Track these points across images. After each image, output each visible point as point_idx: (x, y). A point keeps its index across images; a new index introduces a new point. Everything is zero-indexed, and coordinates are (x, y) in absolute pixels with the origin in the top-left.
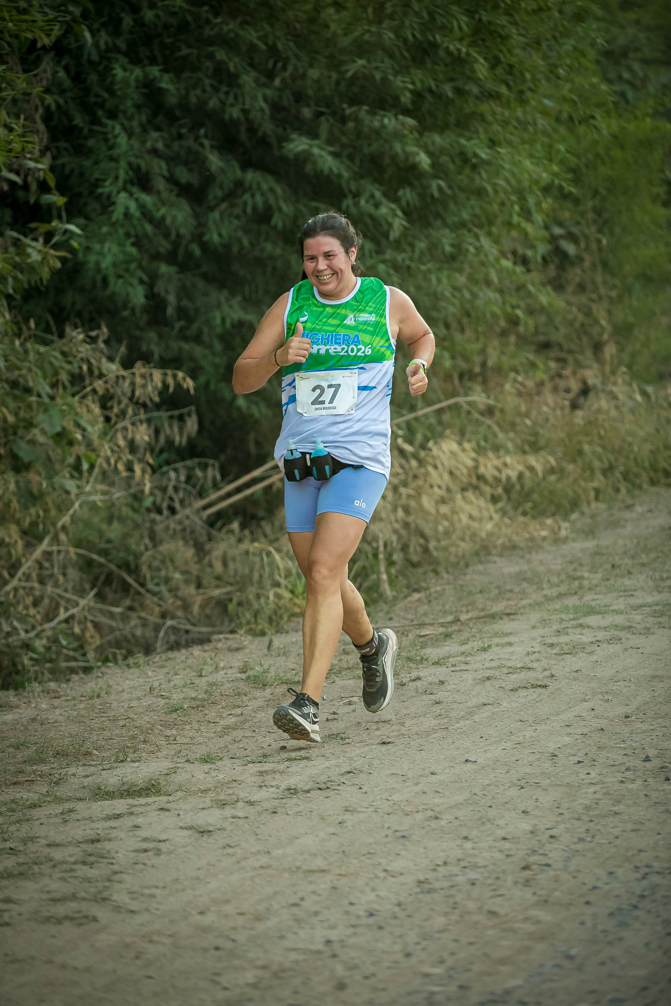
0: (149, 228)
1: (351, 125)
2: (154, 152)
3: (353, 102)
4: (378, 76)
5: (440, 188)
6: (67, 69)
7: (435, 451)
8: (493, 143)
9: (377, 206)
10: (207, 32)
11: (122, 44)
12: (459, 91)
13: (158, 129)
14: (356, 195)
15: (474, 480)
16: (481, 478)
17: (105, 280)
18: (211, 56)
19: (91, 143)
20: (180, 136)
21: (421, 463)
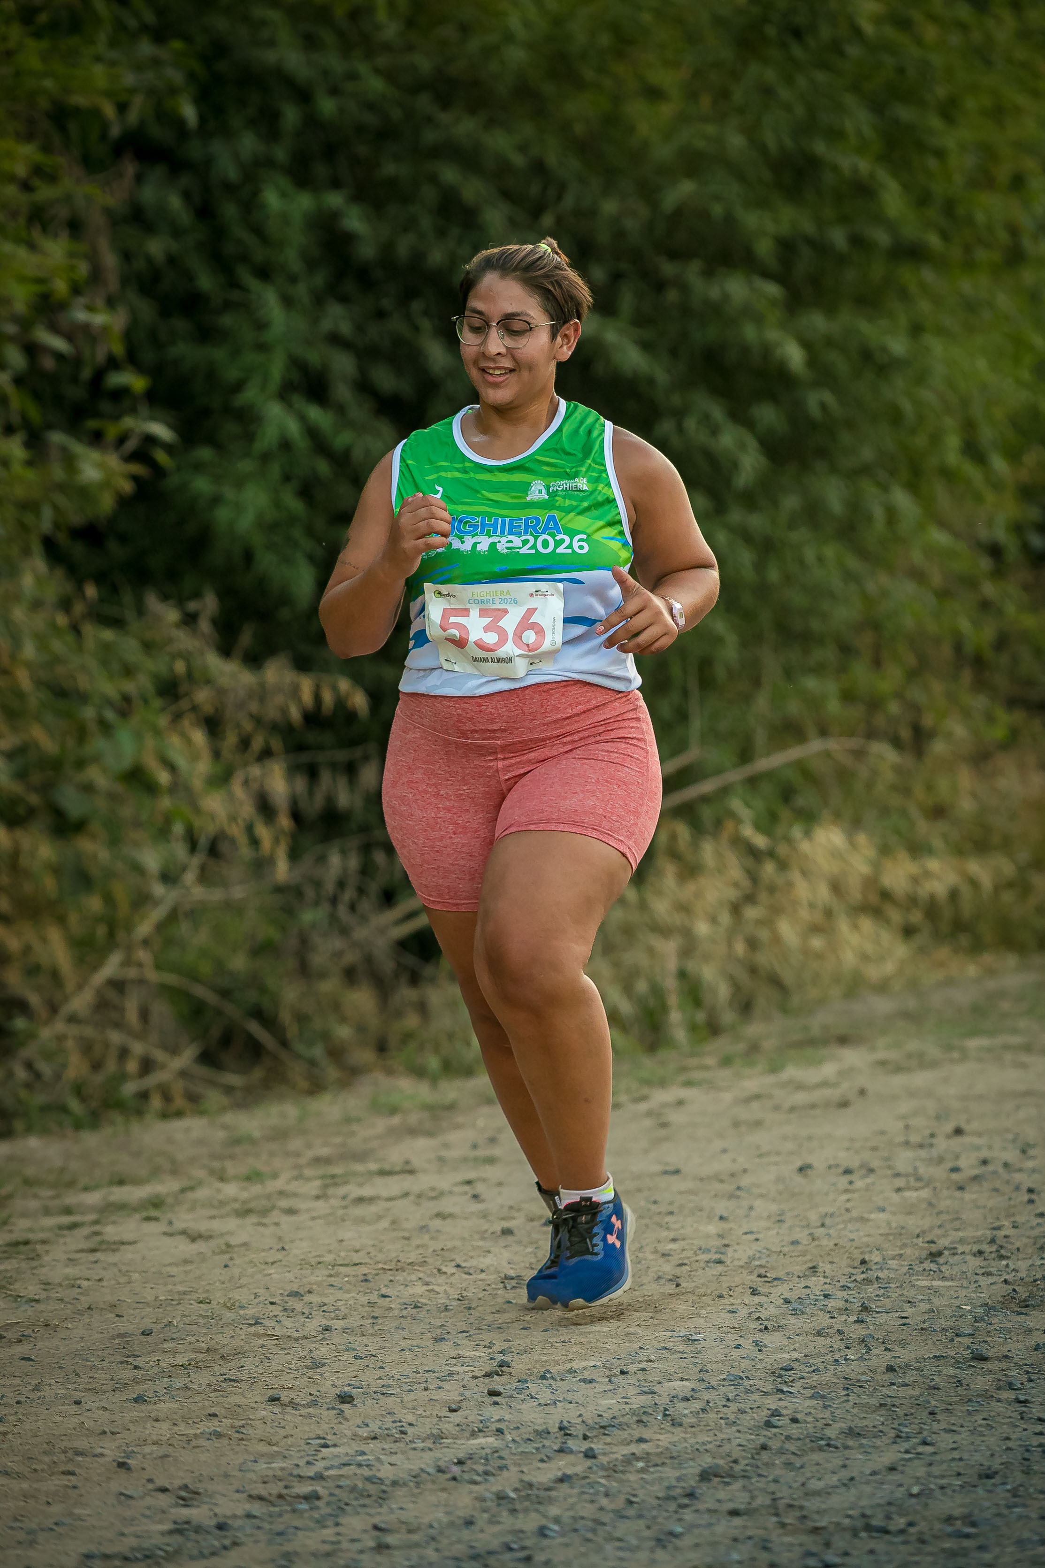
0: (323, 467)
1: (672, 296)
2: (335, 339)
3: (674, 255)
4: (717, 210)
5: (823, 406)
6: (187, 196)
7: (805, 846)
8: (916, 330)
9: (715, 431)
10: (429, 136)
11: (281, 154)
12: (858, 242)
13: (344, 300)
14: (679, 415)
15: (874, 899)
16: (886, 895)
17: (248, 556)
18: (433, 179)
19: (227, 320)
20: (381, 315)
21: (783, 866)
